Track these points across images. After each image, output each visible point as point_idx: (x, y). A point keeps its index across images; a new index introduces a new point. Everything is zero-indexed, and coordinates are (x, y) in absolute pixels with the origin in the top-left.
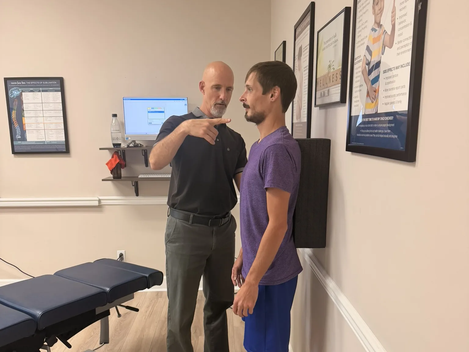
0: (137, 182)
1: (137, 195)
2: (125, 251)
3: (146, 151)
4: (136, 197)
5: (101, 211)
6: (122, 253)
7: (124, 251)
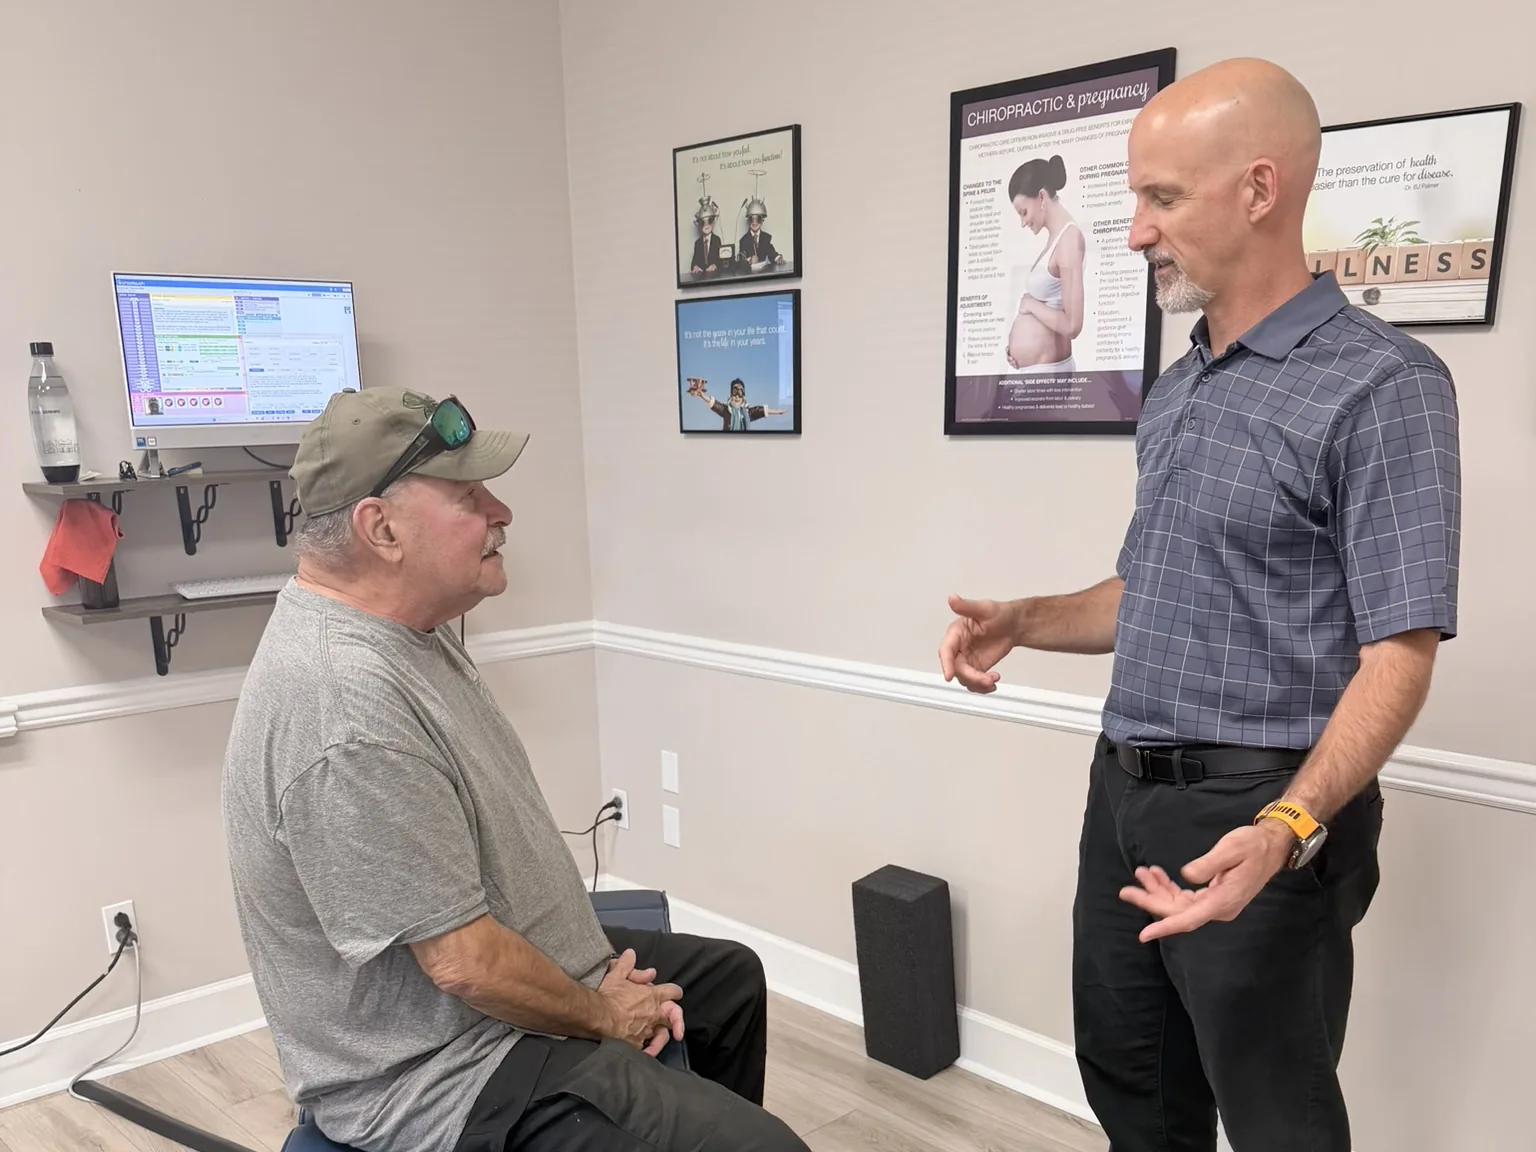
0: (159, 618)
1: (162, 670)
2: (133, 903)
3: (182, 491)
4: (159, 676)
5: (19, 758)
6: (123, 912)
7: (131, 901)
